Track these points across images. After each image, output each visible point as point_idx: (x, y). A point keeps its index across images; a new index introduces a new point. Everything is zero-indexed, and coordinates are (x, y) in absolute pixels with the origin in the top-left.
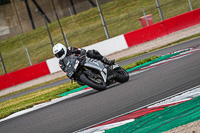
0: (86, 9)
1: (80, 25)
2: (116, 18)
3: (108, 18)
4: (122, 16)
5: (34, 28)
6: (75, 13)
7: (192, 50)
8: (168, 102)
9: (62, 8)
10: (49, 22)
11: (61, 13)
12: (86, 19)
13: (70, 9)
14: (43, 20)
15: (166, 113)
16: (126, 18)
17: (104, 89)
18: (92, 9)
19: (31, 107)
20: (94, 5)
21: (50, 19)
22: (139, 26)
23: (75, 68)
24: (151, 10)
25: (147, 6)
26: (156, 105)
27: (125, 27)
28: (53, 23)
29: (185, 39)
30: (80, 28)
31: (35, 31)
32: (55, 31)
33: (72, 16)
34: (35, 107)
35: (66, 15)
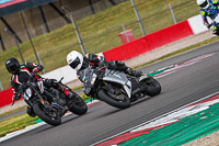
0: (60, 26)
1: (55, 43)
2: (93, 34)
3: (85, 35)
4: (100, 32)
5: (4, 49)
6: (49, 31)
7: (177, 67)
8: (152, 125)
9: (34, 26)
10: (21, 42)
11: (33, 31)
12: (61, 37)
13: (42, 27)
14: (13, 40)
15: (151, 137)
16: (104, 35)
17: (129, 106)
18: (66, 26)
19: (4, 135)
20: (69, 22)
21: (21, 38)
22: (119, 43)
23: (92, 83)
24: (132, 25)
25: (127, 20)
26: (140, 129)
27: (103, 44)
28: (24, 43)
29: (169, 55)
30: (54, 47)
31: (6, 53)
32: (27, 52)
33: (45, 34)
34: (8, 136)
35: (38, 33)
